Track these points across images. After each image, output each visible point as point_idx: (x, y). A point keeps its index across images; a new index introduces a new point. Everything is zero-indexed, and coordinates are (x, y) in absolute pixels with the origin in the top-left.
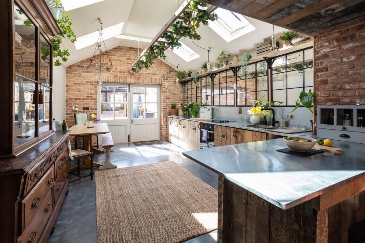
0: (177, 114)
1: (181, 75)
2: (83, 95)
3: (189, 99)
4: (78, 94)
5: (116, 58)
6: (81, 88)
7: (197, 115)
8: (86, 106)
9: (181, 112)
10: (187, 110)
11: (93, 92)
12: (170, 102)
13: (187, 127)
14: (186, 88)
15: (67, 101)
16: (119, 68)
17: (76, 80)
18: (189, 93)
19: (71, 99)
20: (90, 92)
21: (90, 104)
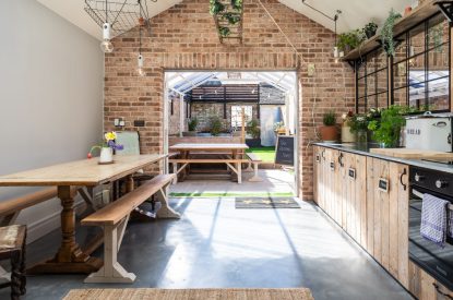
0: (338, 138)
1: (346, 42)
2: (134, 97)
3: (371, 100)
4: (125, 94)
5: (196, 16)
6: (131, 81)
7: (395, 139)
8: (139, 118)
9: (347, 134)
10: (364, 127)
11: (152, 89)
12: (322, 108)
13: (361, 174)
14: (362, 74)
15: (106, 109)
16: (202, 38)
17: (121, 66)
18: (371, 86)
19: (114, 104)
20: (146, 89)
21: (147, 114)
